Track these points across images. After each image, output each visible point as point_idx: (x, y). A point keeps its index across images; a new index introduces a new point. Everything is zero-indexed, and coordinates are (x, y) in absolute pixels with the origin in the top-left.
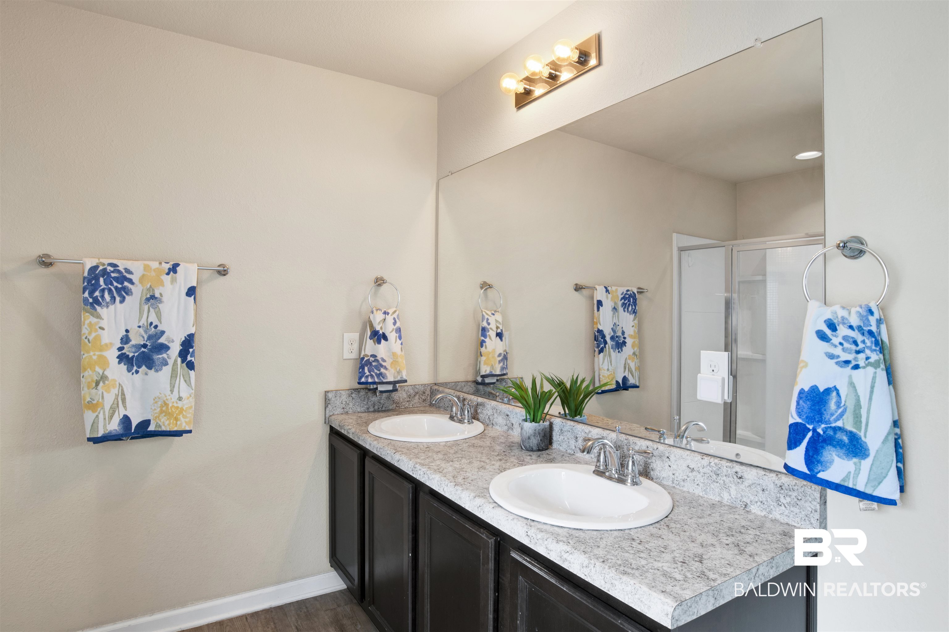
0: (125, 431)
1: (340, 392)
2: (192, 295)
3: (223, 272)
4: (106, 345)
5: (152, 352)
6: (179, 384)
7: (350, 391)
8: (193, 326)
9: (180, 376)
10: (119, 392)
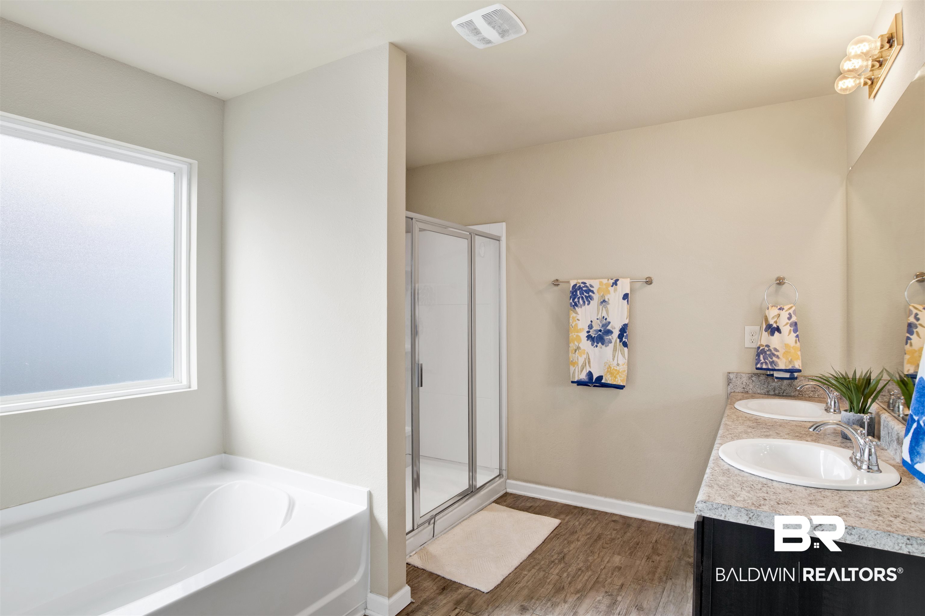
0: (589, 380)
1: (741, 374)
2: (626, 299)
3: (649, 282)
4: (580, 329)
5: (604, 335)
6: (618, 355)
7: (750, 374)
8: (627, 319)
9: (618, 351)
10: (586, 357)
